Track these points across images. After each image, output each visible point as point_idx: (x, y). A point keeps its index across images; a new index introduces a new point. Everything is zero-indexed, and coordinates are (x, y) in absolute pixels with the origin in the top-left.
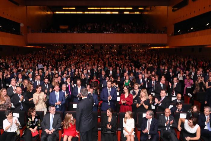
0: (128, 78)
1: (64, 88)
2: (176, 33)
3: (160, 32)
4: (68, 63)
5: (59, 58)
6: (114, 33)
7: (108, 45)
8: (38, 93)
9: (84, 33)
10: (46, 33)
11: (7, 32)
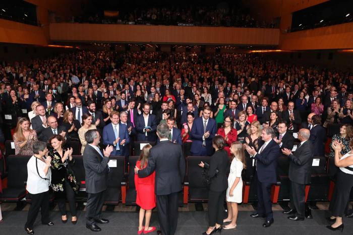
0: (223, 102)
1: (123, 118)
2: (294, 28)
3: (269, 26)
4: (121, 75)
5: (105, 65)
6: (195, 25)
7: (184, 45)
8: (87, 126)
9: (145, 24)
10: (81, 22)
11: (14, 21)
